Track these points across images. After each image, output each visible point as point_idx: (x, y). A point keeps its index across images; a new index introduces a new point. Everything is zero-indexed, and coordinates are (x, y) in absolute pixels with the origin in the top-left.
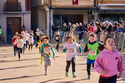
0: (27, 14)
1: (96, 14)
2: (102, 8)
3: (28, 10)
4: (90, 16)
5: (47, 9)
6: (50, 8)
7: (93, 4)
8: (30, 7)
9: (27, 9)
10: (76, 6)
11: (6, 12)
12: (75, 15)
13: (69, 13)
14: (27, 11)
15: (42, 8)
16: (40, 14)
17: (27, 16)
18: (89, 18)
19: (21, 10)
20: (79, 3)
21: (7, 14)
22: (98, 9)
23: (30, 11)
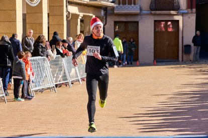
0: (190, 15)
3: (192, 8)
8: (194, 4)
9: (190, 6)
11: (153, 12)
14: (189, 10)
17: (189, 18)
19: (177, 8)
21: (155, 15)
23: (194, 10)
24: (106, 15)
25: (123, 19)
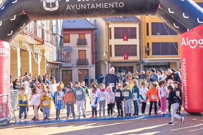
1: (142, 66)
2: (146, 62)
4: (138, 67)
5: (107, 63)
6: (109, 62)
7: (139, 59)
8: (94, 63)
9: (93, 63)
10: (126, 60)
11: (78, 66)
12: (128, 67)
13: (123, 65)
15: (104, 62)
16: (102, 66)
17: (93, 68)
18: (137, 68)
19: (88, 64)
20: (129, 58)
22: (143, 63)
23: (94, 65)
24: (60, 67)
25: (66, 69)
